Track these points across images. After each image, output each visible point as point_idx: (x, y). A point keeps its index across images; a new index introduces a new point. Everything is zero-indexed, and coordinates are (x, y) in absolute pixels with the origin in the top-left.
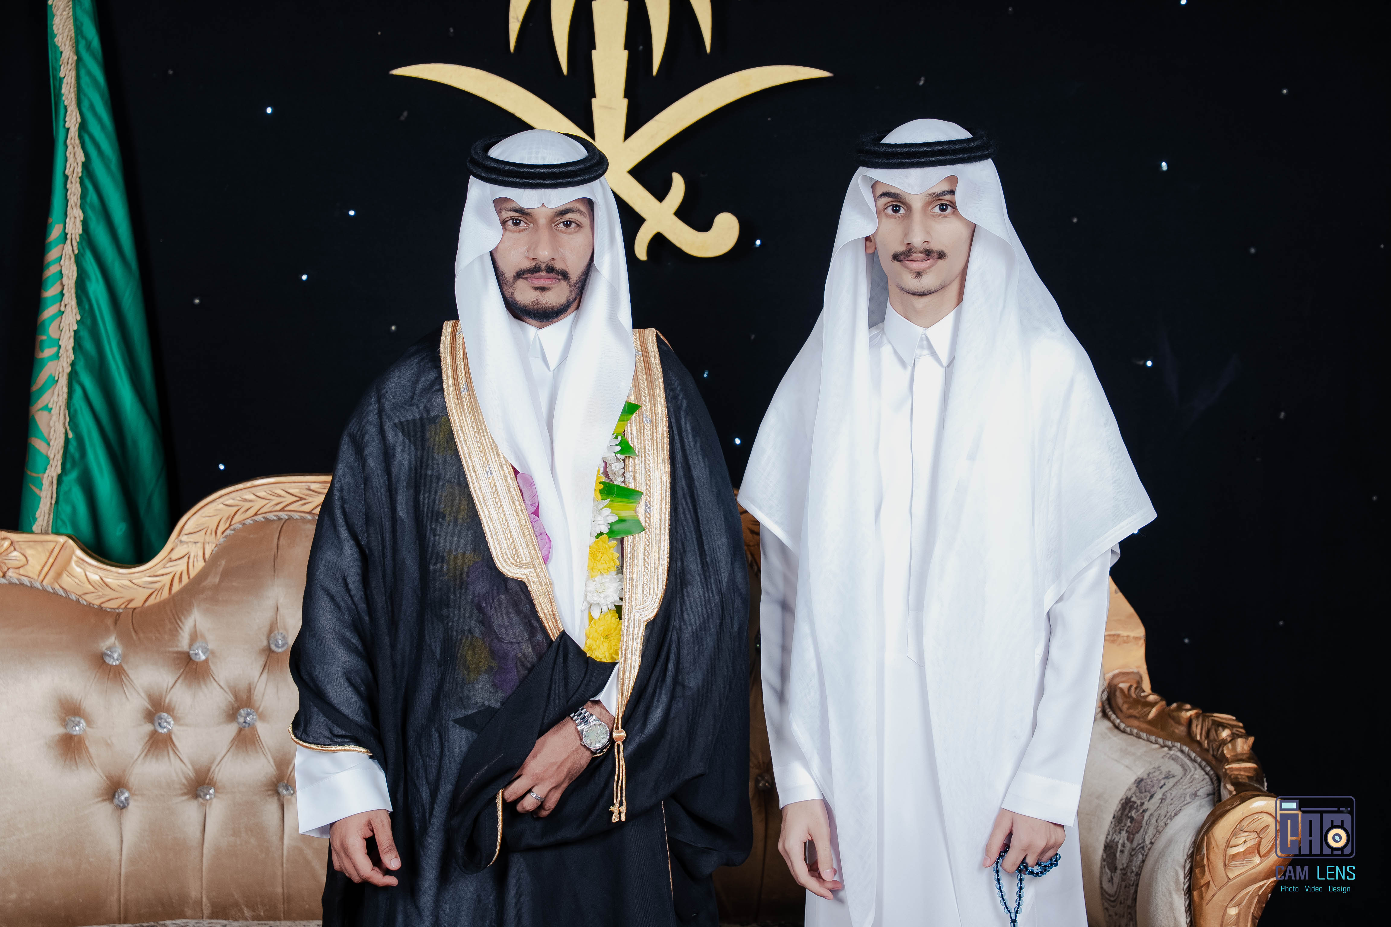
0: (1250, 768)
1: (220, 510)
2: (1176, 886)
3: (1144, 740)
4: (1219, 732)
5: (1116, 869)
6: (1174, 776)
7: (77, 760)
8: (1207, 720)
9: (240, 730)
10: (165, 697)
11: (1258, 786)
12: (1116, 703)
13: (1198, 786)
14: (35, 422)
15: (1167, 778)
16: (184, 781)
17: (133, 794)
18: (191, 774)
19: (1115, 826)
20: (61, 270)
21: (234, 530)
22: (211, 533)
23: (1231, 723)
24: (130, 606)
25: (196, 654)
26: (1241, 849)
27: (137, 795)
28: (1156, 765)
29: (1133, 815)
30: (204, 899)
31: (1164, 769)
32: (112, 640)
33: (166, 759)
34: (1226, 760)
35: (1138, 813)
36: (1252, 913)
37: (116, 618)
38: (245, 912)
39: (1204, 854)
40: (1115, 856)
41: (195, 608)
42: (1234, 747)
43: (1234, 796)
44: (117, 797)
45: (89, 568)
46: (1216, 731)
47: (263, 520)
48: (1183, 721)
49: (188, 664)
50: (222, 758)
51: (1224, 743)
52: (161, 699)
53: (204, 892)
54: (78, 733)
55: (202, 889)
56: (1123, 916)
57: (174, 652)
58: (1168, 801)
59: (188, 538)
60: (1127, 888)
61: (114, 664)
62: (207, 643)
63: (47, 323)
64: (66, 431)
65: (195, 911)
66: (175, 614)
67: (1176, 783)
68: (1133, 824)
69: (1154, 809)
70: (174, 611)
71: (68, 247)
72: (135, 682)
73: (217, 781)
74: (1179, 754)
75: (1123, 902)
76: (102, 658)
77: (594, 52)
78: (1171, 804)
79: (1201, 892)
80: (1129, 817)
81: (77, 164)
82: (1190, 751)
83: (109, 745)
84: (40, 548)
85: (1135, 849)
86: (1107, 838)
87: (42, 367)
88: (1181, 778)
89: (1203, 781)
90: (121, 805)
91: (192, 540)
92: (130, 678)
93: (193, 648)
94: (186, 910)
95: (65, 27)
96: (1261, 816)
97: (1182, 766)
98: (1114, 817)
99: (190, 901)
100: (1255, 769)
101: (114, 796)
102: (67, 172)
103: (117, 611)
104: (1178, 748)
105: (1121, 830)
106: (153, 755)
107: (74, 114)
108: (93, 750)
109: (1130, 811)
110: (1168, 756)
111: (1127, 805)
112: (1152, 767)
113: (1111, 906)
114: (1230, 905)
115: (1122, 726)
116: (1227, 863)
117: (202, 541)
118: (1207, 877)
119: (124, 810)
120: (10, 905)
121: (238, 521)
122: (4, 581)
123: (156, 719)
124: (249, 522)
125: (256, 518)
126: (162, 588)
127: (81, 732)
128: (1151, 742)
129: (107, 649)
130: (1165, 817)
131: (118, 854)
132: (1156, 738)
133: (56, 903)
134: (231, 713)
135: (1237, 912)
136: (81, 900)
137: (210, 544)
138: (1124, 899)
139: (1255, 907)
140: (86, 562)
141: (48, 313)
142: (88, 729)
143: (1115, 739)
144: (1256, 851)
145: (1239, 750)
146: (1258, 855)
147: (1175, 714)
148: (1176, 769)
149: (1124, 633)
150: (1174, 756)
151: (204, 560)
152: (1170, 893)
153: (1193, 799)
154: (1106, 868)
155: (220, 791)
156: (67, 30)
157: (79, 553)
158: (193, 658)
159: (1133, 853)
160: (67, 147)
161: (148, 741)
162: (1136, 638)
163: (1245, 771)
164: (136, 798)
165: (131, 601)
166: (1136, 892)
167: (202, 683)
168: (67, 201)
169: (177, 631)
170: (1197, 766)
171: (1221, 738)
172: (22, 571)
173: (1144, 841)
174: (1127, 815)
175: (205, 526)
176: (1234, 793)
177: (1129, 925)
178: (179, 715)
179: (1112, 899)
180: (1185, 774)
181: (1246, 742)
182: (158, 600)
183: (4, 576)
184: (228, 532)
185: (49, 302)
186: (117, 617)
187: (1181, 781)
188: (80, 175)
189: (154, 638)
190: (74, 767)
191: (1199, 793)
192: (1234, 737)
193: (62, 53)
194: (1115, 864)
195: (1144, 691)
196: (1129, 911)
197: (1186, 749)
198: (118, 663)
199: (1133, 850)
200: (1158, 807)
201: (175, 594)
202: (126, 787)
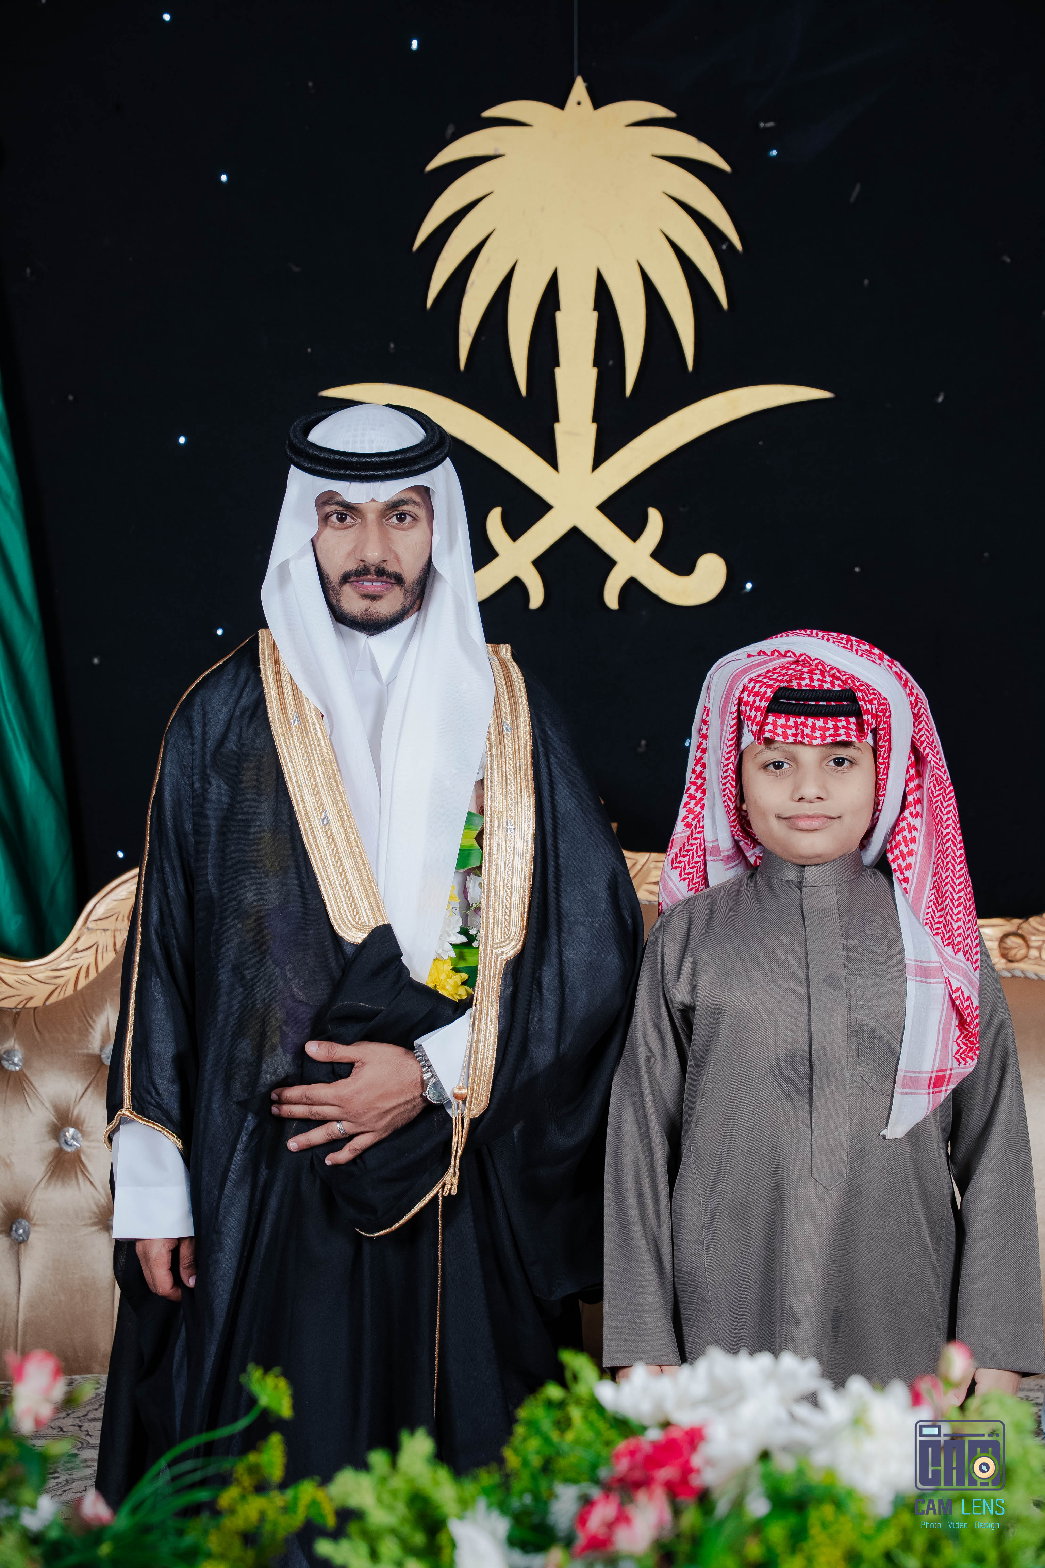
10: (74, 1109)
17: (35, 1225)
18: (102, 1199)
27: (38, 1225)
33: (74, 1183)
44: (14, 1229)
52: (68, 1111)
57: (86, 1056)
66: (86, 1011)
70: (84, 1008)
72: (39, 1089)
83: (7, 1165)
90: (20, 1238)
92: (34, 1087)
101: (11, 1229)
106: (58, 1177)
117: (113, 928)
119: (22, 1245)
123: (61, 1135)
126: (66, 983)
131: (15, 1298)
161: (52, 1161)
164: (37, 1229)
165: (31, 998)
169: (87, 1033)
178: (89, 1129)
189: (61, 1038)
202: (26, 1216)
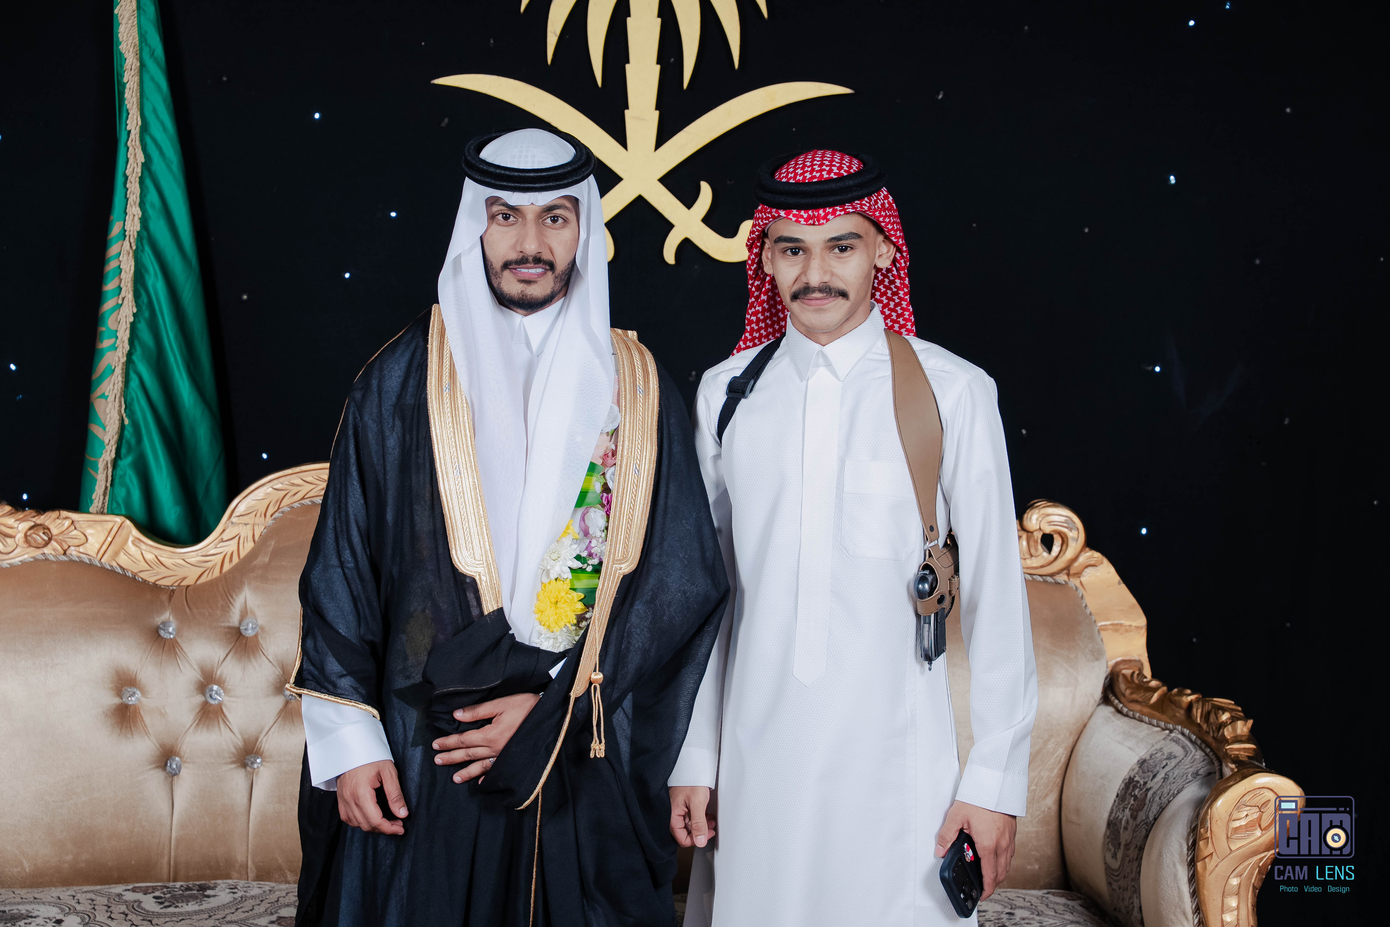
0: (1249, 749)
1: (267, 494)
2: (1180, 858)
3: (1146, 723)
4: (1219, 715)
5: (1120, 844)
6: (1175, 757)
7: (132, 729)
8: (1207, 704)
9: (287, 703)
10: (217, 670)
11: (1259, 764)
12: (1119, 688)
13: (1200, 766)
14: (94, 408)
15: (1168, 758)
16: (233, 750)
17: (185, 762)
18: (240, 744)
19: (1119, 804)
20: (120, 265)
21: (283, 512)
22: (261, 516)
23: (1231, 707)
24: (183, 584)
25: (246, 629)
26: (1243, 822)
27: (188, 763)
28: (1158, 746)
29: (1136, 793)
30: (250, 863)
31: (1166, 751)
32: (167, 615)
33: (217, 729)
34: (1227, 742)
35: (1141, 792)
36: (1253, 884)
37: (171, 595)
38: (289, 876)
39: (1208, 827)
40: (1119, 832)
41: (246, 586)
42: (1234, 729)
43: (1236, 772)
44: (169, 764)
45: (143, 547)
46: (1216, 715)
47: (310, 503)
48: (1184, 705)
49: (239, 638)
50: (270, 729)
51: (1223, 725)
52: (212, 672)
53: (250, 857)
54: (134, 703)
55: (248, 853)
56: (1127, 889)
57: (225, 627)
58: (1171, 780)
59: (239, 520)
60: (1131, 863)
61: (168, 637)
62: (256, 620)
63: (106, 315)
64: (122, 417)
65: (240, 874)
66: (227, 591)
67: (1178, 763)
68: (1136, 802)
69: (1157, 788)
70: (226, 589)
71: (126, 244)
72: (189, 654)
73: (265, 750)
74: (1180, 736)
75: (1126, 875)
76: (157, 632)
77: (627, 66)
78: (1173, 783)
79: (1205, 863)
80: (1132, 796)
81: (137, 164)
82: (1190, 734)
83: (163, 715)
84: (99, 527)
85: (1139, 825)
86: (1110, 816)
87: (102, 356)
88: (1183, 759)
89: (1203, 761)
90: (173, 772)
91: (242, 522)
92: (184, 652)
93: (244, 623)
94: (232, 873)
95: (129, 35)
96: (1262, 791)
97: (1183, 747)
98: (1117, 796)
99: (237, 865)
100: (1254, 750)
101: (166, 763)
102: (127, 171)
103: (171, 588)
104: (1178, 731)
105: (1125, 808)
106: (204, 724)
107: (135, 117)
108: (147, 719)
109: (1133, 790)
110: (1170, 738)
111: (1130, 783)
112: (1153, 749)
113: (1115, 881)
114: (1231, 876)
115: (1125, 710)
116: (1229, 836)
117: (253, 523)
118: (1210, 849)
119: (175, 777)
120: (66, 865)
121: (286, 504)
122: (65, 558)
123: (207, 691)
124: (296, 505)
125: (302, 502)
126: (214, 567)
127: (136, 702)
128: (1153, 725)
129: (161, 624)
130: (1168, 795)
131: (169, 818)
132: (1158, 722)
133: (110, 864)
134: (279, 685)
135: (1239, 882)
136: (133, 862)
137: (260, 526)
138: (1128, 873)
139: (1256, 878)
140: (143, 542)
141: (108, 305)
142: (143, 699)
143: (1118, 722)
144: (1258, 825)
145: (1239, 732)
146: (1259, 828)
147: (1177, 698)
148: (1177, 750)
149: (1126, 623)
150: (1175, 739)
151: (254, 541)
152: (1174, 865)
153: (1195, 778)
154: (1110, 844)
155: (267, 760)
156: (131, 38)
157: (135, 532)
158: (244, 634)
159: (1136, 830)
160: (128, 148)
161: (199, 711)
162: (1137, 628)
163: (1245, 752)
164: (187, 765)
165: (184, 578)
166: (1140, 865)
167: (252, 657)
168: (127, 199)
169: (229, 607)
170: (1198, 748)
171: (1220, 721)
172: (81, 549)
173: (1147, 817)
174: (1130, 794)
175: (255, 509)
176: (1236, 770)
177: (1133, 897)
178: (229, 687)
179: (1116, 874)
180: (1186, 755)
181: (1245, 724)
182: (209, 578)
183: (65, 554)
184: (277, 515)
185: (109, 295)
186: (171, 593)
187: (1183, 761)
188: (140, 175)
189: (207, 613)
190: (129, 736)
191: (1200, 772)
192: (1233, 720)
193: (126, 59)
194: (1119, 840)
195: (1146, 677)
196: (1133, 884)
197: (1187, 731)
198: (172, 636)
199: (1137, 826)
200: (1161, 785)
201: (225, 573)
202: (178, 755)
